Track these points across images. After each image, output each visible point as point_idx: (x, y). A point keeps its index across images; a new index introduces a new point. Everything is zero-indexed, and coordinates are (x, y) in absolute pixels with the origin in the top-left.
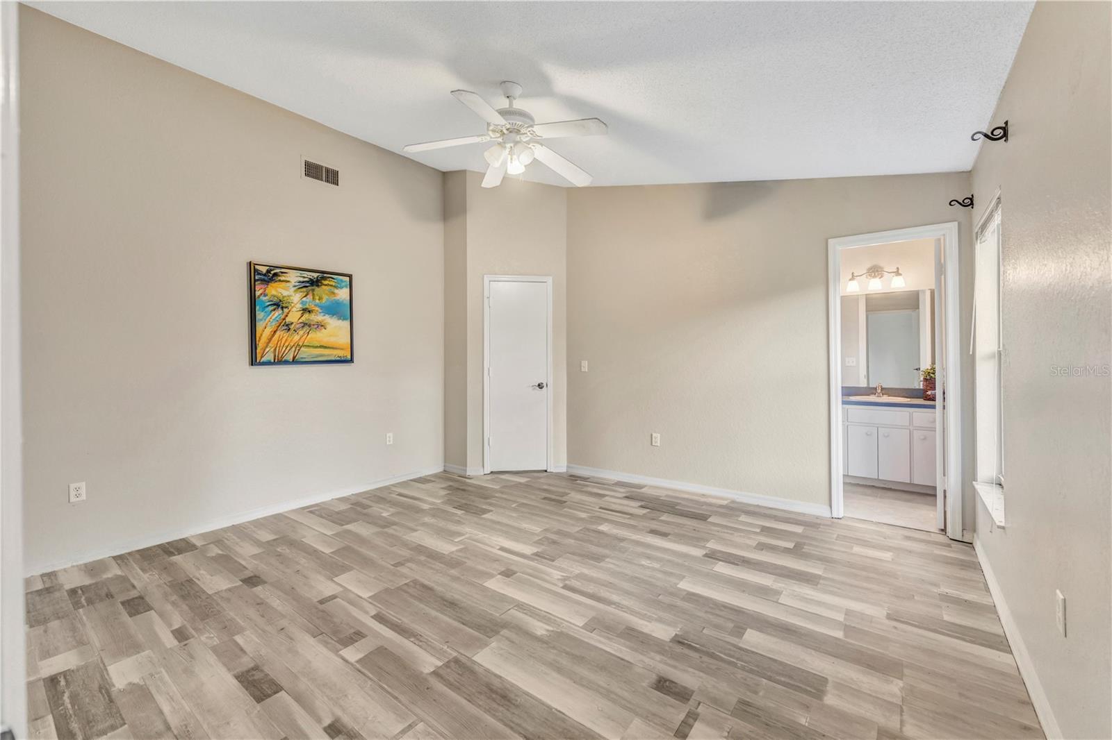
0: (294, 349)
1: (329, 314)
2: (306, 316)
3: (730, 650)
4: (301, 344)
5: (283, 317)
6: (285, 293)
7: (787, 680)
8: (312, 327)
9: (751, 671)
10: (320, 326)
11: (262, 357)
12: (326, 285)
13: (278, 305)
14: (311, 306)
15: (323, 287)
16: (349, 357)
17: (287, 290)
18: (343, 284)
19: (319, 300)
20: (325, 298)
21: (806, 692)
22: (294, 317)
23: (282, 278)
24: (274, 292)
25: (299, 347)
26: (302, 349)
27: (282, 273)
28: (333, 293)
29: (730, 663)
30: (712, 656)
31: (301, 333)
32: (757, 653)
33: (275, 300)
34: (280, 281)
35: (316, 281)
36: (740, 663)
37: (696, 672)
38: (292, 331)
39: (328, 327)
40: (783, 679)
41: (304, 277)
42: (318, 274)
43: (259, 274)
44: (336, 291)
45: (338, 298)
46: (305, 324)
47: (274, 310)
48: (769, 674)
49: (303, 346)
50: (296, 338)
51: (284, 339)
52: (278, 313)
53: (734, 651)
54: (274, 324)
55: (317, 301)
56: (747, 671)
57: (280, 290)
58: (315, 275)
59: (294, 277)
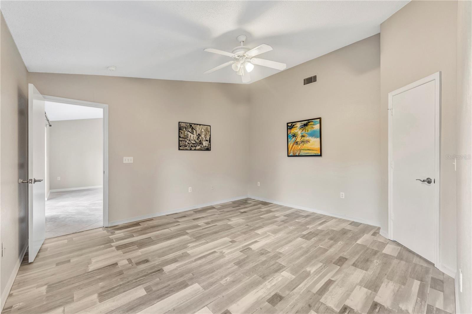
0: (299, 151)
1: (311, 136)
2: (303, 138)
3: (143, 281)
4: (301, 149)
5: (295, 140)
6: (296, 131)
7: (114, 290)
8: (305, 142)
9: (128, 282)
10: (308, 141)
11: (290, 154)
12: (310, 125)
13: (294, 136)
14: (305, 134)
15: (309, 126)
16: (319, 154)
17: (296, 130)
18: (317, 123)
19: (307, 131)
20: (309, 130)
21: (105, 291)
22: (299, 139)
23: (295, 126)
24: (293, 132)
25: (300, 150)
26: (302, 151)
27: (295, 124)
28: (313, 127)
29: (138, 278)
30: (145, 276)
31: (301, 145)
32: (133, 288)
33: (293, 134)
34: (295, 127)
35: (306, 124)
36: (134, 281)
37: (143, 269)
38: (298, 144)
39: (311, 141)
40: (116, 289)
41: (302, 124)
42: (307, 121)
43: (289, 126)
44: (314, 126)
45: (314, 129)
46: (302, 142)
47: (293, 138)
48: (122, 286)
49: (302, 150)
50: (300, 147)
51: (296, 148)
52: (294, 139)
53: (141, 283)
54: (293, 142)
55: (307, 132)
56: (130, 281)
57: (295, 130)
58: (306, 122)
59: (299, 125)
